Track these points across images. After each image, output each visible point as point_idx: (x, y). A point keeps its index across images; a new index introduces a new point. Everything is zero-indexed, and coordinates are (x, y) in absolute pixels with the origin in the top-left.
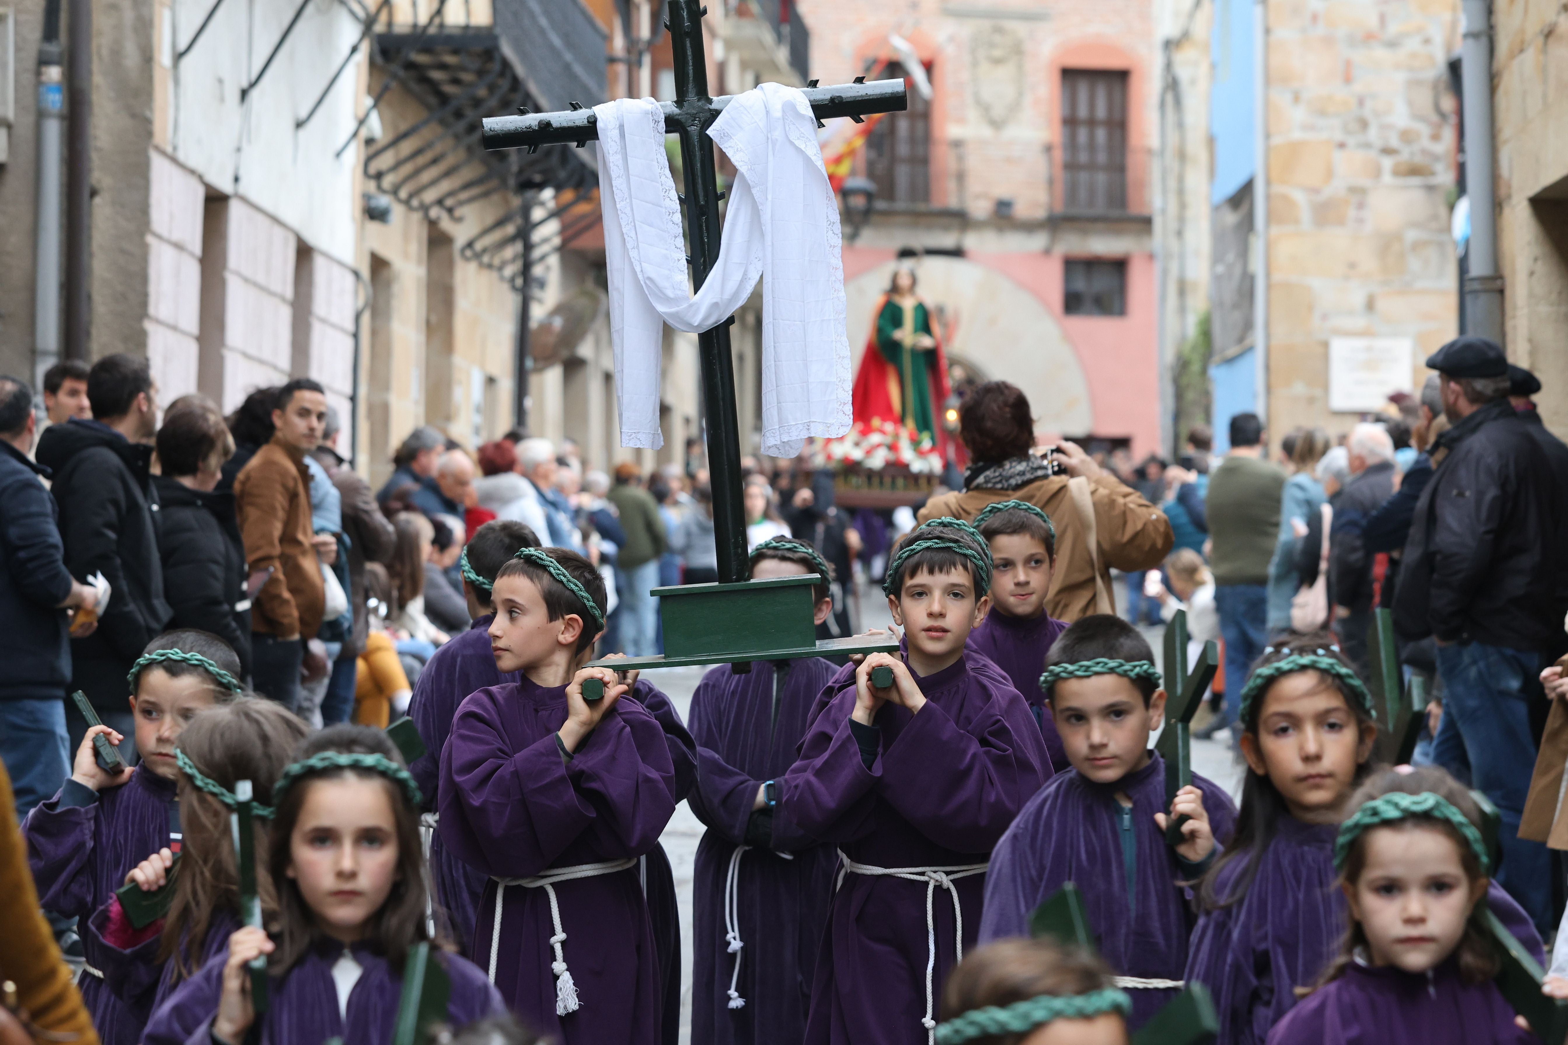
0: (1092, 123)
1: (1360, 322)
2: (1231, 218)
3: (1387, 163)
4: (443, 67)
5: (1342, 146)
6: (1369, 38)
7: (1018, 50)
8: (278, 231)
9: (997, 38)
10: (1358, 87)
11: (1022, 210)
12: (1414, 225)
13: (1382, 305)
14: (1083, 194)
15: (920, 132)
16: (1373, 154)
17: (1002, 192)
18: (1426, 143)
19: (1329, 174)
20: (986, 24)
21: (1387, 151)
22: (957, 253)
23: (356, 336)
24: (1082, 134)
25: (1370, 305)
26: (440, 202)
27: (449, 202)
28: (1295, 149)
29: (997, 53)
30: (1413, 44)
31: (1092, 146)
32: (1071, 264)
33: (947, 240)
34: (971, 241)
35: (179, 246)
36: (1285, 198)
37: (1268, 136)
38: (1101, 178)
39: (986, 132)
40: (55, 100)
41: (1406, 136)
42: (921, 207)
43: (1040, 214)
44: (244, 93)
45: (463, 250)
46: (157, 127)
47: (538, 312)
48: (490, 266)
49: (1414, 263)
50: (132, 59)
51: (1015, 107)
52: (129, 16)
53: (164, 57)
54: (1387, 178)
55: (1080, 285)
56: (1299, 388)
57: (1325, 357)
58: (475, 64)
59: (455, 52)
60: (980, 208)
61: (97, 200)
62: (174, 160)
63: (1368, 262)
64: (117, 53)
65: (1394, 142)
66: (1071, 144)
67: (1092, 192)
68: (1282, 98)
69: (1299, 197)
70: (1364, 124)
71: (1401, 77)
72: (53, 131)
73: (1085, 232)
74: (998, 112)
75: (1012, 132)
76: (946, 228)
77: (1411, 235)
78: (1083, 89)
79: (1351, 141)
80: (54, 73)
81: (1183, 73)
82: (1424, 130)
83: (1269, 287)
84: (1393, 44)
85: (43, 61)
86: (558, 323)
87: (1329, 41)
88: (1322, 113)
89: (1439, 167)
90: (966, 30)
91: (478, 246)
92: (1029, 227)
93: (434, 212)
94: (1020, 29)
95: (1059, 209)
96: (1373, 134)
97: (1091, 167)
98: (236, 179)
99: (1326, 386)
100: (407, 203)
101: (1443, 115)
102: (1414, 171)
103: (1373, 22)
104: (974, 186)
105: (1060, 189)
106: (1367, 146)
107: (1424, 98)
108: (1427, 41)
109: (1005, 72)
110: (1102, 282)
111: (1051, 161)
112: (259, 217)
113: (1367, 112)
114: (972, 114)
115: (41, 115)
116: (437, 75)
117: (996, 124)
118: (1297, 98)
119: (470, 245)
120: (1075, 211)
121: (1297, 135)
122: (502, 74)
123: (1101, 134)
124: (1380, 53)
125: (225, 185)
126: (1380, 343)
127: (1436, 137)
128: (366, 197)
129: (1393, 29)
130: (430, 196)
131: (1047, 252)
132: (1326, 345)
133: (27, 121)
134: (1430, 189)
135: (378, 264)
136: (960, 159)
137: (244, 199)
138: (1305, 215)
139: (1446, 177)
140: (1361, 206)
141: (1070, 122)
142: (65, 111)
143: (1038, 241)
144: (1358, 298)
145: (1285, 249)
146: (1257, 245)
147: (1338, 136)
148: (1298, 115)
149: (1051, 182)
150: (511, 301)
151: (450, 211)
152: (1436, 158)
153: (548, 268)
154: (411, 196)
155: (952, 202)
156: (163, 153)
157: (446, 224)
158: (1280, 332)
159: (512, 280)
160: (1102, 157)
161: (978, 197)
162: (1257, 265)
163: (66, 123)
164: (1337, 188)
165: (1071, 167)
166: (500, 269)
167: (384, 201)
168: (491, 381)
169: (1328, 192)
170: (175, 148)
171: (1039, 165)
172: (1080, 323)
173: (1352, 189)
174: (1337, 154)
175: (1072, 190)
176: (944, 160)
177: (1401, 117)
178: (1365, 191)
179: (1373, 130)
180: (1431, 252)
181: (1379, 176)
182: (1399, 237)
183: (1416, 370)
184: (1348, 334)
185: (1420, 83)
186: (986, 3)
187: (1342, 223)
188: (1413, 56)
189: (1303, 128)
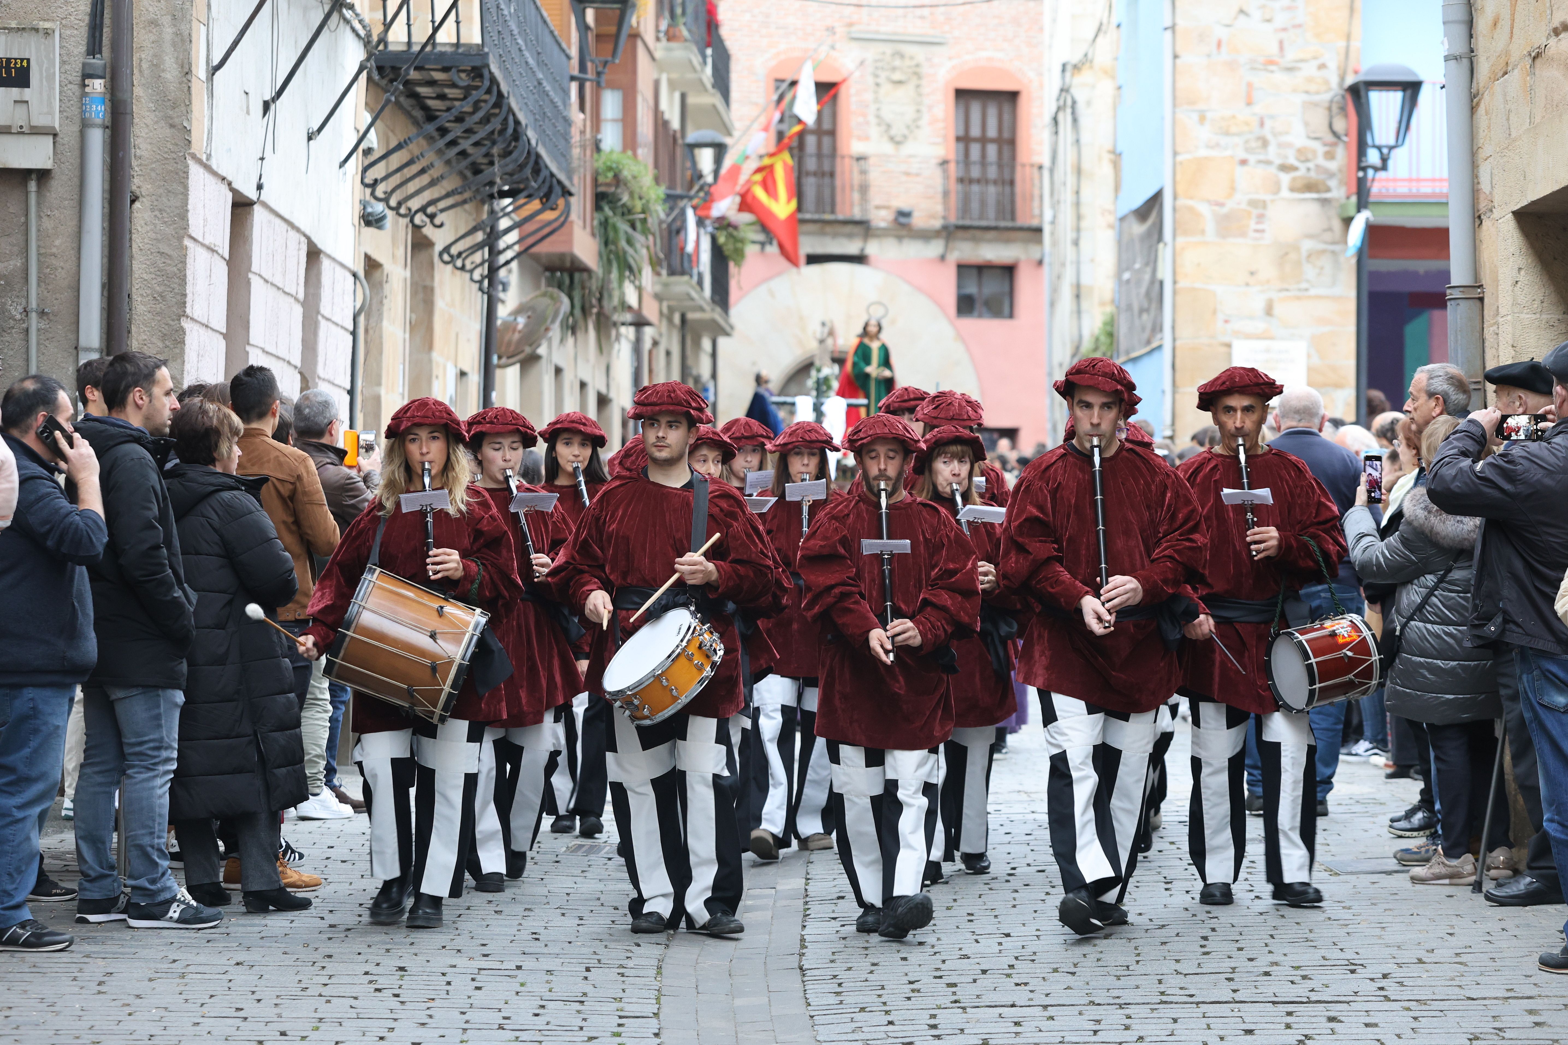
0: (984, 140)
1: (1260, 326)
2: (1138, 229)
3: (1285, 179)
4: (432, 83)
5: (1244, 162)
6: (1270, 62)
7: (917, 73)
8: (292, 234)
9: (897, 63)
10: (1258, 109)
11: (918, 221)
12: (1309, 237)
13: (1277, 310)
14: (975, 205)
15: (826, 149)
16: (1273, 170)
17: (902, 203)
18: (1321, 161)
19: (1233, 188)
20: (888, 49)
21: (1285, 168)
22: (859, 259)
23: (354, 333)
24: (975, 150)
25: (1269, 311)
26: (423, 209)
27: (430, 210)
28: (1200, 165)
29: (897, 76)
30: (1309, 69)
31: (983, 162)
32: (963, 269)
33: (852, 248)
34: (872, 248)
35: (212, 250)
36: (1191, 209)
37: (1175, 154)
38: (992, 191)
39: (888, 148)
40: (99, 111)
41: (1303, 155)
42: (828, 217)
43: (937, 224)
44: (266, 106)
45: (441, 254)
46: (194, 137)
47: (503, 312)
48: (463, 268)
49: (1310, 272)
50: (171, 72)
51: (914, 125)
52: (168, 31)
53: (200, 71)
54: (1285, 193)
55: (972, 289)
57: (1228, 358)
58: (463, 79)
59: (446, 69)
60: (881, 218)
61: (137, 205)
62: (208, 168)
63: (1267, 270)
64: (157, 66)
65: (1292, 161)
66: (965, 159)
67: (983, 203)
68: (1188, 118)
69: (1204, 209)
70: (1265, 143)
71: (1298, 100)
72: (97, 139)
73: (976, 240)
74: (898, 130)
75: (908, 149)
76: (850, 236)
77: (1307, 245)
78: (976, 109)
79: (1252, 159)
80: (98, 85)
81: (1080, 94)
82: (1320, 149)
83: (1175, 293)
84: (1290, 70)
85: (87, 75)
86: (521, 321)
87: (1232, 65)
88: (1227, 133)
89: (1333, 183)
90: (871, 53)
91: (454, 250)
92: (925, 236)
93: (419, 219)
94: (919, 53)
95: (953, 220)
96: (1272, 152)
97: (983, 181)
98: (260, 187)
100: (396, 209)
101: (1338, 139)
102: (1310, 187)
103: (1274, 49)
104: (876, 198)
105: (953, 199)
106: (1268, 163)
107: (1319, 120)
108: (1323, 66)
109: (905, 93)
110: (992, 287)
111: (946, 176)
112: (278, 221)
113: (1267, 132)
114: (874, 131)
115: (85, 125)
116: (423, 90)
117: (896, 141)
118: (1202, 119)
119: (447, 249)
120: (967, 222)
121: (1203, 152)
122: (489, 91)
123: (992, 150)
124: (1280, 77)
125: (251, 193)
126: (1277, 345)
127: (1329, 156)
128: (364, 205)
129: (1291, 55)
130: (415, 204)
131: (943, 258)
132: (1229, 346)
133: (72, 130)
134: (1325, 202)
135: (372, 265)
136: (863, 172)
137: (265, 205)
138: (1210, 226)
139: (1340, 192)
140: (1261, 217)
141: (964, 139)
142: (108, 122)
143: (936, 248)
144: (1259, 304)
145: (1190, 258)
146: (1165, 253)
147: (1243, 155)
148: (1204, 134)
149: (946, 194)
150: (479, 301)
151: (432, 217)
152: (1332, 175)
153: (510, 271)
154: (400, 204)
155: (857, 214)
156: (199, 162)
157: (428, 231)
158: (1185, 334)
159: (480, 282)
160: (992, 172)
161: (878, 207)
162: (1164, 272)
163: (108, 131)
164: (1239, 201)
165: (964, 180)
166: (471, 271)
167: (379, 208)
168: (463, 374)
169: (1230, 205)
170: (209, 156)
171: (935, 179)
172: (971, 324)
173: (1253, 203)
174: (1240, 170)
175: (966, 200)
176: (847, 172)
177: (1298, 138)
178: (1264, 204)
179: (1272, 149)
180: (1326, 262)
181: (1277, 190)
182: (1296, 248)
183: (1310, 370)
184: (1249, 337)
185: (1316, 105)
186: (887, 28)
187: (1243, 234)
188: (1310, 80)
189: (1208, 147)
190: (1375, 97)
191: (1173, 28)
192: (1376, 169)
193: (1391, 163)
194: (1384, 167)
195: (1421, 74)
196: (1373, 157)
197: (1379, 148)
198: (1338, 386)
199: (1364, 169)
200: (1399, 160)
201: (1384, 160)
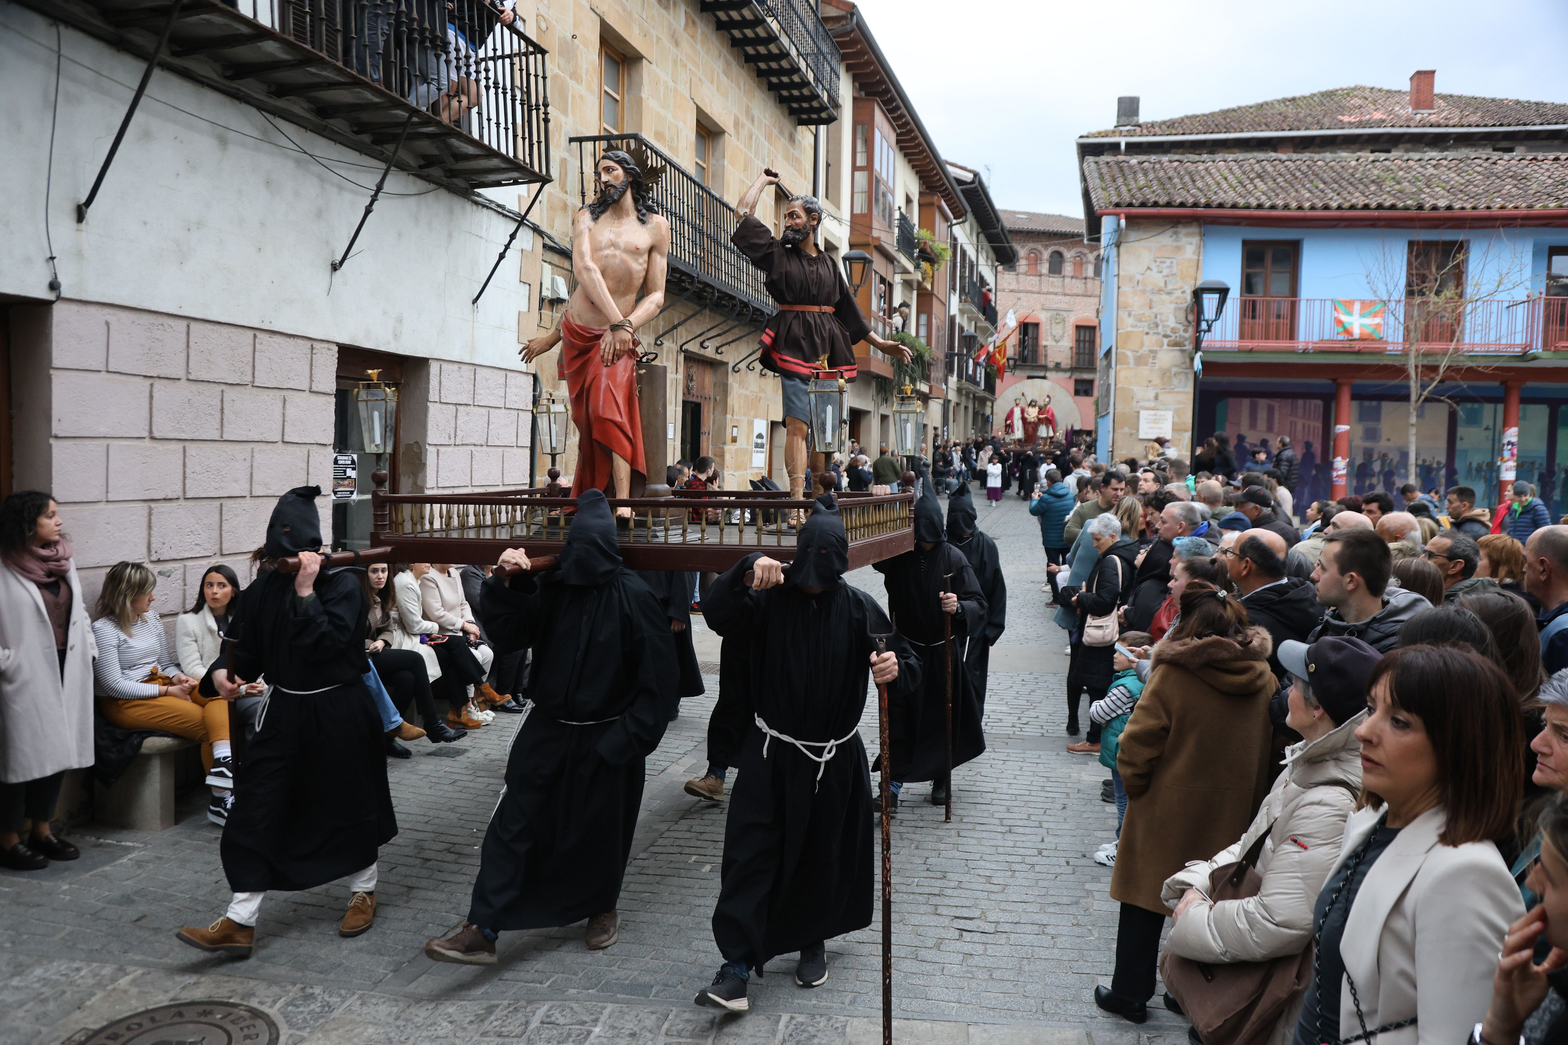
0: (1084, 341)
1: (1152, 404)
3: (1166, 341)
5: (1147, 334)
6: (1160, 290)
7: (1064, 320)
9: (1058, 317)
10: (1155, 310)
11: (1063, 366)
12: (1176, 366)
13: (1160, 397)
14: (1081, 361)
15: (1035, 344)
16: (1160, 337)
17: (1058, 360)
18: (1182, 333)
19: (1142, 345)
20: (1055, 313)
21: (1166, 336)
22: (1044, 378)
24: (1082, 344)
25: (1156, 398)
28: (1128, 334)
29: (1057, 321)
30: (1178, 293)
31: (1084, 348)
32: (1077, 382)
33: (1042, 374)
34: (1048, 374)
36: (1124, 354)
38: (1087, 357)
39: (1054, 343)
41: (1174, 330)
42: (1035, 364)
43: (1068, 367)
49: (1175, 381)
51: (1062, 336)
54: (1165, 347)
55: (1079, 388)
56: (1126, 430)
57: (1138, 418)
60: (1051, 365)
63: (1156, 380)
65: (1169, 333)
66: (1078, 347)
67: (1083, 361)
68: (1123, 314)
69: (1129, 353)
70: (1157, 326)
71: (1172, 306)
73: (1081, 372)
74: (1057, 338)
75: (1060, 344)
76: (1041, 371)
77: (1174, 370)
78: (1082, 332)
79: (1151, 332)
82: (1182, 328)
83: (1116, 390)
84: (1169, 293)
87: (1144, 292)
88: (1140, 321)
89: (1187, 343)
90: (1049, 314)
92: (1065, 370)
94: (1065, 314)
95: (1074, 366)
97: (1084, 353)
99: (1138, 430)
101: (1189, 322)
102: (1176, 344)
103: (1162, 284)
104: (1049, 359)
105: (1074, 360)
106: (1158, 334)
107: (1182, 315)
108: (1183, 292)
109: (1060, 326)
110: (1086, 387)
111: (1072, 352)
113: (1158, 320)
114: (1050, 338)
117: (1057, 341)
118: (1130, 315)
120: (1078, 366)
121: (1129, 329)
123: (1087, 344)
124: (1164, 297)
126: (1159, 413)
127: (1185, 331)
129: (1170, 287)
131: (1070, 378)
132: (1138, 413)
134: (1183, 351)
136: (1046, 351)
138: (1132, 361)
139: (1189, 347)
140: (1154, 358)
141: (1078, 341)
143: (1068, 375)
144: (1152, 395)
145: (1122, 374)
146: (1112, 373)
147: (1146, 330)
148: (1130, 321)
149: (1072, 358)
152: (1186, 339)
155: (1043, 363)
160: (1087, 351)
161: (1051, 362)
164: (1145, 350)
165: (1078, 354)
169: (1141, 352)
171: (1068, 353)
172: (1078, 398)
173: (1151, 351)
174: (1145, 337)
175: (1078, 360)
176: (1041, 351)
177: (1172, 323)
178: (1156, 352)
179: (1160, 328)
180: (1182, 377)
181: (1162, 346)
182: (1169, 370)
183: (1173, 423)
184: (1147, 409)
185: (1180, 309)
186: (1055, 306)
187: (1146, 365)
188: (1178, 298)
189: (1132, 326)
190: (1206, 297)
191: (1118, 275)
192: (1205, 332)
193: (1213, 328)
194: (1209, 330)
195: (1229, 284)
196: (1204, 326)
197: (1207, 321)
198: (1186, 431)
199: (1200, 332)
200: (1217, 326)
201: (1210, 327)
